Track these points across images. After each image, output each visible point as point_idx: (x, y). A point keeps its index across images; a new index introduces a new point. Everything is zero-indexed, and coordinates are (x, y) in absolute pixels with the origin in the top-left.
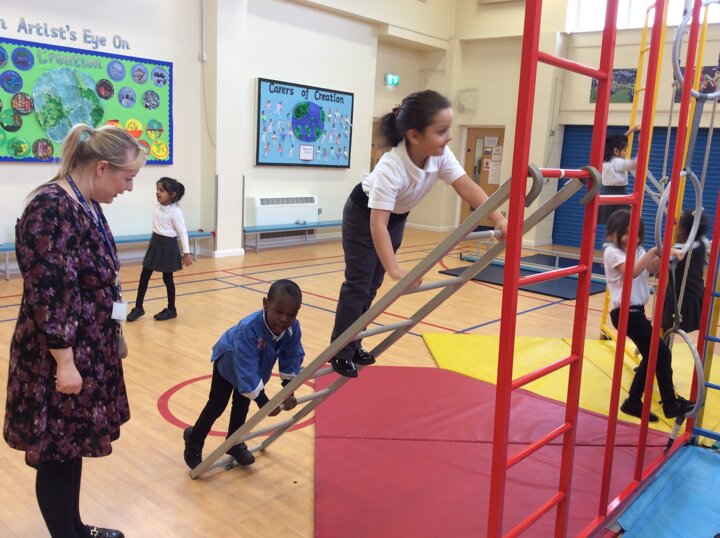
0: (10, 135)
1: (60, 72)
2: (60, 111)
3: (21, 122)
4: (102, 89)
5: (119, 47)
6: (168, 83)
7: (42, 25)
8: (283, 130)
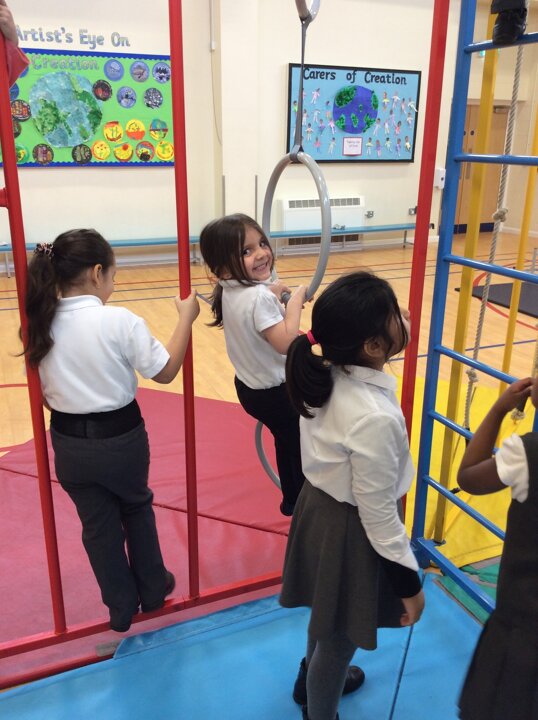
1: (55, 77)
2: (56, 115)
3: (20, 128)
4: (100, 90)
5: (118, 44)
7: (37, 30)
8: (321, 120)
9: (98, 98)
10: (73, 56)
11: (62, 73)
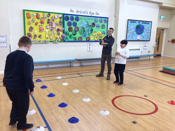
0: (74, 36)
1: (84, 21)
2: (84, 30)
3: (76, 33)
4: (93, 25)
5: (97, 15)
6: (107, 22)
7: (81, 11)
8: (133, 32)
9: (93, 26)
10: (88, 17)
11: (86, 21)
